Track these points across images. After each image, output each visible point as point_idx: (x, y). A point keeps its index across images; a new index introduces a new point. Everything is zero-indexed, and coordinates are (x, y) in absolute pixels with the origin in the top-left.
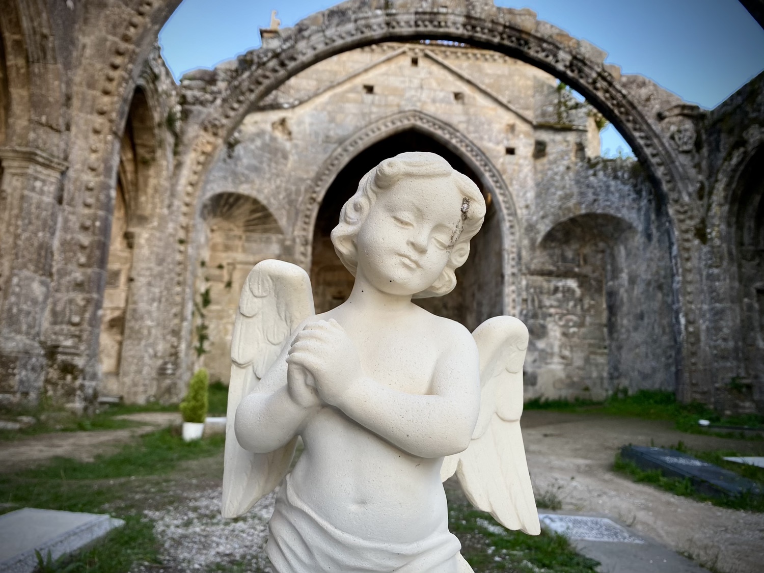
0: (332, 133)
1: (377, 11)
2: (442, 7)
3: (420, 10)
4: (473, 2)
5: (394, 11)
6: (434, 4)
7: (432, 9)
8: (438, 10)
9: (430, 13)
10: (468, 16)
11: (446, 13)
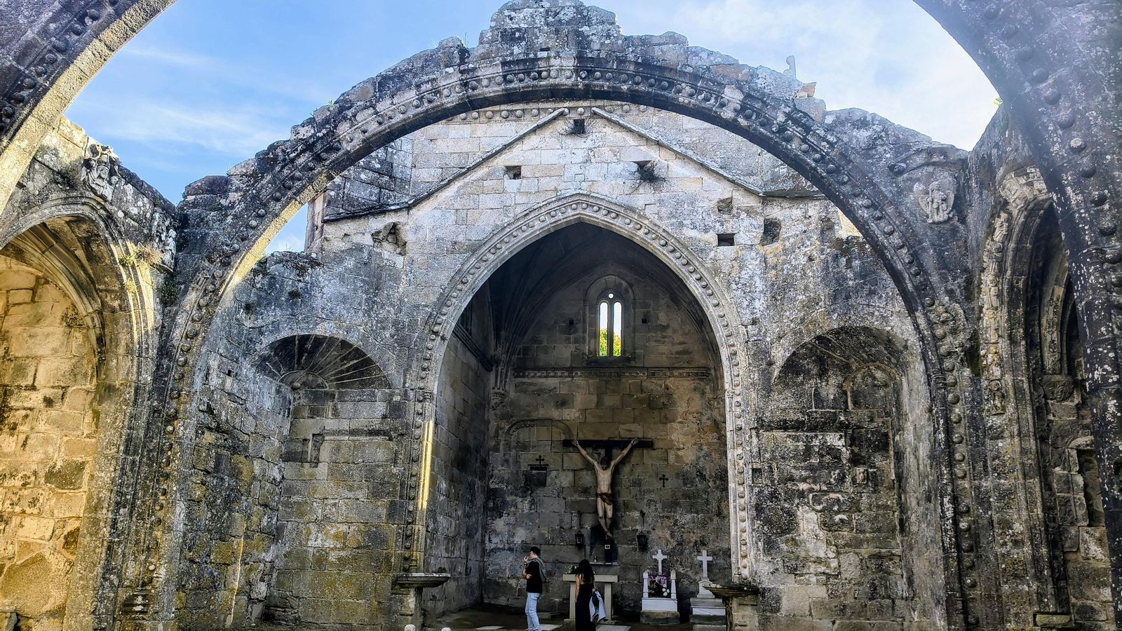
0: (461, 238)
1: (447, 70)
2: (542, 50)
3: (509, 59)
4: (588, 36)
5: (471, 66)
6: (530, 48)
7: (528, 54)
8: (536, 55)
9: (524, 61)
10: (580, 57)
11: (549, 58)
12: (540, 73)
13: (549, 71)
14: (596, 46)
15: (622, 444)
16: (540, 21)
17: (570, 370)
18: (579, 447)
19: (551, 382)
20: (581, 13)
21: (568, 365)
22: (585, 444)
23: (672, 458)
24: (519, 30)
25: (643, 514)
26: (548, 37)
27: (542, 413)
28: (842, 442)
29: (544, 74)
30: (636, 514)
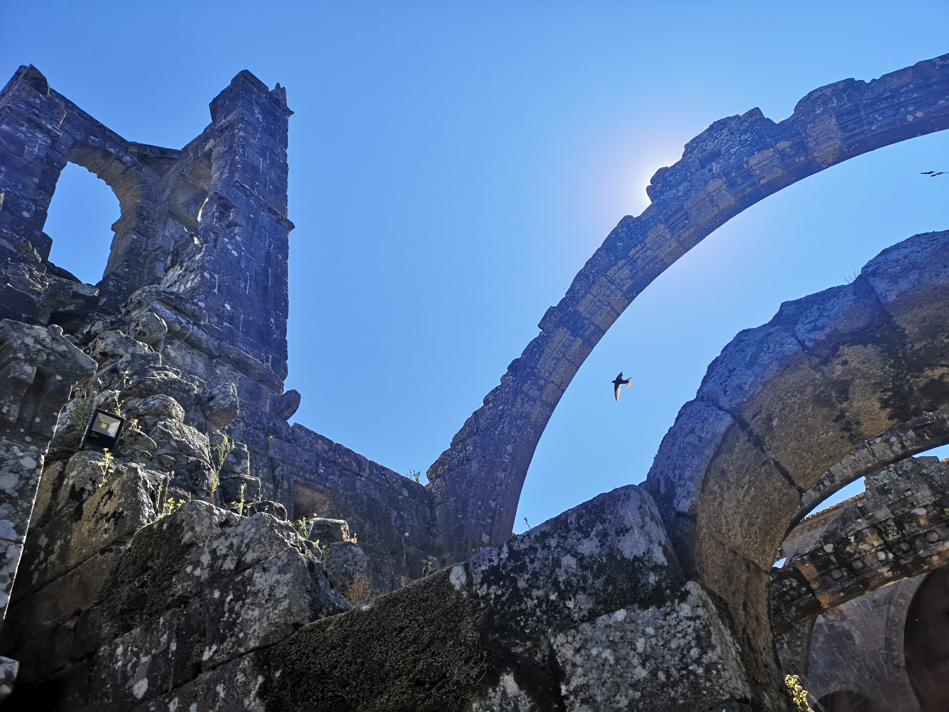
1: (858, 521)
2: (906, 491)
3: (890, 502)
4: (928, 474)
5: (870, 514)
6: (897, 492)
7: (899, 496)
8: (904, 495)
9: (900, 501)
10: (931, 487)
11: (913, 494)
12: (912, 503)
13: (917, 501)
14: (938, 479)
16: (895, 476)
20: (916, 463)
24: (885, 485)
26: (905, 483)
29: (915, 503)
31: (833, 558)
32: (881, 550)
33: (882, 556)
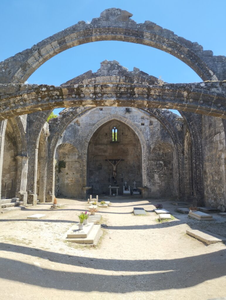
0: (91, 123)
15: (118, 160)
17: (107, 144)
18: (109, 161)
19: (102, 147)
21: (106, 143)
22: (110, 160)
23: (128, 163)
25: (122, 174)
27: (100, 154)
28: (162, 163)
30: (121, 175)
31: (75, 90)
32: (92, 94)
33: (91, 95)
